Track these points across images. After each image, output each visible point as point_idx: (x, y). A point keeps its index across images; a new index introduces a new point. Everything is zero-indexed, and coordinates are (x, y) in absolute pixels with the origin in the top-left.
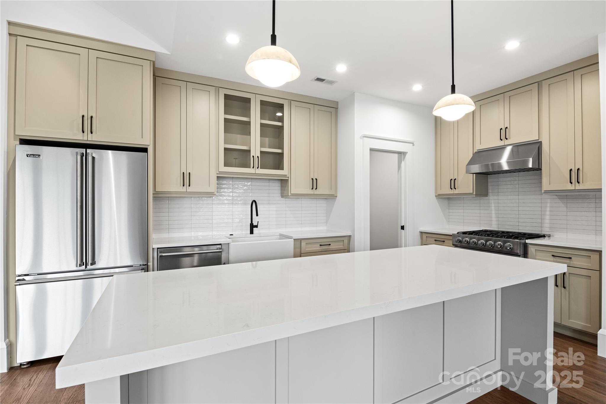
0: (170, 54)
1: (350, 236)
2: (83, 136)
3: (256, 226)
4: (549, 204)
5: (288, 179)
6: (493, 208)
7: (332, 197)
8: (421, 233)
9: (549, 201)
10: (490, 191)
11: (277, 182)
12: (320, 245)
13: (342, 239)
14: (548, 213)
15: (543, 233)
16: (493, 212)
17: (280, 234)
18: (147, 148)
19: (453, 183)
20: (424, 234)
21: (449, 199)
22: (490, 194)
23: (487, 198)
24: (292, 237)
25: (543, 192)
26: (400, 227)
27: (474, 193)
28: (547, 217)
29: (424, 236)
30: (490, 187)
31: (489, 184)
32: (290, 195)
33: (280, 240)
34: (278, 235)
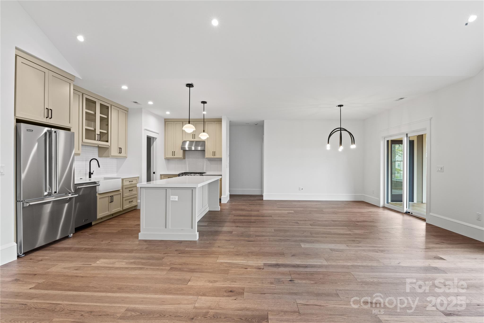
0: (81, 79)
1: (138, 177)
2: (46, 120)
3: (92, 174)
4: (205, 162)
5: (109, 147)
6: (187, 164)
7: (125, 158)
8: (161, 175)
9: (205, 161)
10: (186, 157)
11: (96, 148)
12: (129, 182)
13: (136, 178)
14: (205, 165)
15: (204, 172)
16: (187, 165)
17: (104, 178)
18: (70, 129)
19: (174, 153)
20: (162, 175)
21: (168, 160)
22: (186, 158)
23: (185, 160)
24: (121, 178)
25: (205, 158)
26: (153, 173)
27: (182, 158)
28: (205, 167)
29: (163, 176)
30: (186, 156)
31: (186, 154)
32: (110, 156)
33: (104, 181)
34: (103, 178)
